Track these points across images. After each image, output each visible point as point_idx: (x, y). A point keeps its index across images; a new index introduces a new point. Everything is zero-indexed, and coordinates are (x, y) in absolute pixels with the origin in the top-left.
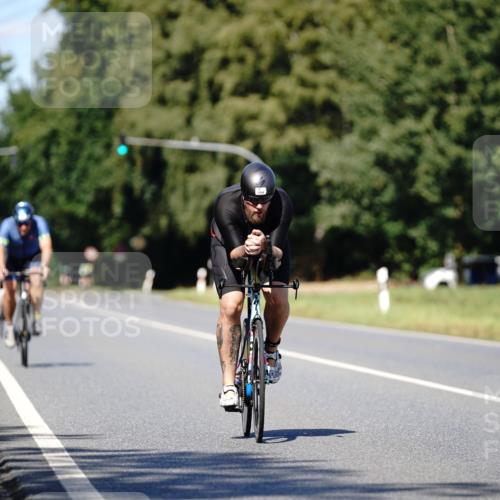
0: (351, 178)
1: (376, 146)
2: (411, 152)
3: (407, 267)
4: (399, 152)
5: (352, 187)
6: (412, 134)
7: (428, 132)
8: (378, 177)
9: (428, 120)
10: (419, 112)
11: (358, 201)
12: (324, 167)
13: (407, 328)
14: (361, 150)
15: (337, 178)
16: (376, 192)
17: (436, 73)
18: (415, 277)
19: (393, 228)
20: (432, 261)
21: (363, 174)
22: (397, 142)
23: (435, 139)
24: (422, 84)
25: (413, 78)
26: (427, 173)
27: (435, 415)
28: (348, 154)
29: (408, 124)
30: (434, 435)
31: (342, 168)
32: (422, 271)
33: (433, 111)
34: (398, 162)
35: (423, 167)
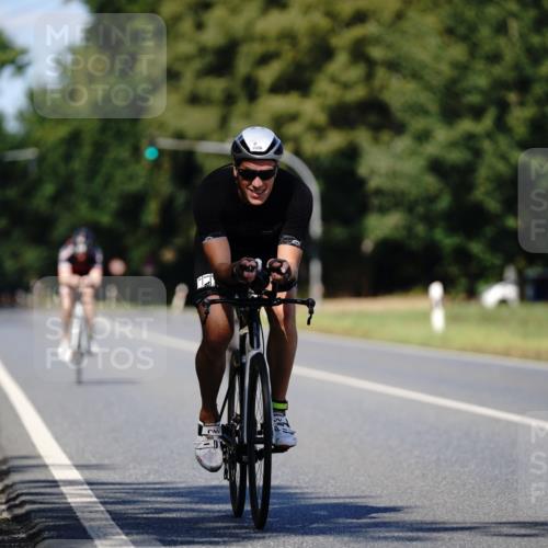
0: (402, 184)
1: (431, 149)
2: (468, 156)
3: (463, 282)
4: (456, 156)
5: (403, 194)
6: (471, 137)
7: (489, 135)
8: (431, 182)
9: (488, 122)
10: (477, 113)
11: (410, 209)
12: (372, 172)
13: (463, 349)
14: (413, 153)
15: (387, 185)
16: (431, 199)
17: (498, 70)
18: (472, 294)
19: (448, 241)
22: (453, 144)
24: (482, 81)
25: (471, 75)
26: (488, 179)
27: (492, 445)
28: (399, 158)
29: (466, 125)
31: (394, 175)
32: (481, 286)
33: (493, 112)
35: (483, 173)
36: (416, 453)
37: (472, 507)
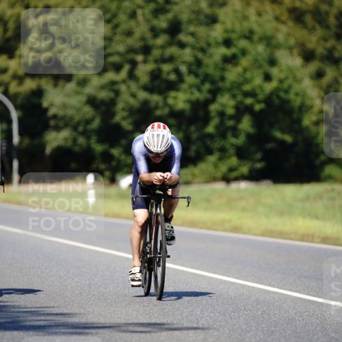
0: (70, 112)
1: (89, 90)
2: (112, 95)
3: (108, 174)
4: (104, 95)
5: (71, 118)
6: (113, 83)
7: (124, 81)
8: (88, 111)
9: (124, 73)
10: (117, 68)
11: (75, 128)
12: (52, 105)
13: (106, 216)
14: (78, 93)
15: (61, 113)
16: (88, 122)
17: (130, 41)
18: (113, 181)
19: (98, 148)
20: (126, 169)
21: (78, 110)
22: (103, 87)
23: (129, 87)
24: (121, 48)
25: (114, 44)
26: (123, 109)
27: (123, 275)
28: (68, 95)
29: (111, 76)
30: (122, 289)
31: (64, 106)
32: (118, 177)
33: (127, 68)
34: (103, 102)
35: (120, 106)
36: (77, 280)
37: (110, 313)
